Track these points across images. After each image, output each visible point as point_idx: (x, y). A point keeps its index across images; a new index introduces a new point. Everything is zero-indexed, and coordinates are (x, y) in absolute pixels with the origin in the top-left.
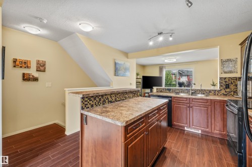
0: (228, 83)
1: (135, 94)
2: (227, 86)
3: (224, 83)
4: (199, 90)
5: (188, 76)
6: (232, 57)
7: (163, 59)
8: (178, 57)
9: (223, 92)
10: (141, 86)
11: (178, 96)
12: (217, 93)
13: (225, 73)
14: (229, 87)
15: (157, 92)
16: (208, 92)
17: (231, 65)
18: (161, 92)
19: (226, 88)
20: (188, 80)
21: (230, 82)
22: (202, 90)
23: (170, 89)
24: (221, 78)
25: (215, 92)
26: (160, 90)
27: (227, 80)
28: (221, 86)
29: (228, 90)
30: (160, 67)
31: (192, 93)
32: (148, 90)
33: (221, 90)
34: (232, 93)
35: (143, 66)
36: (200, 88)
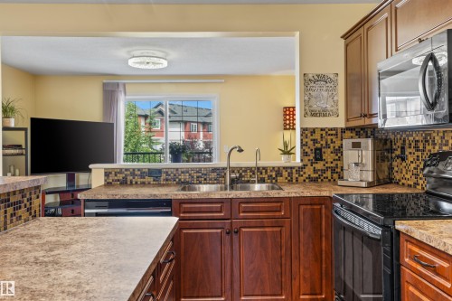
0: (318, 145)
1: (17, 205)
2: (318, 155)
3: (310, 143)
4: (250, 169)
5: (186, 123)
6: (328, 71)
7: (122, 53)
8: (173, 55)
9: (309, 171)
10: (24, 160)
11: (193, 194)
12: (295, 175)
13: (314, 114)
14: (321, 156)
15: (108, 184)
16: (274, 174)
17: (325, 94)
18: (124, 183)
19: (316, 159)
20: (189, 137)
21: (323, 143)
22: (258, 168)
23: (159, 171)
24: (304, 130)
25: (291, 175)
26: (120, 177)
27: (317, 136)
28: (304, 154)
29: (319, 166)
30: (104, 85)
31: (233, 181)
32: (58, 181)
33: (305, 166)
34: (329, 174)
35: (34, 77)
36: (252, 164)
